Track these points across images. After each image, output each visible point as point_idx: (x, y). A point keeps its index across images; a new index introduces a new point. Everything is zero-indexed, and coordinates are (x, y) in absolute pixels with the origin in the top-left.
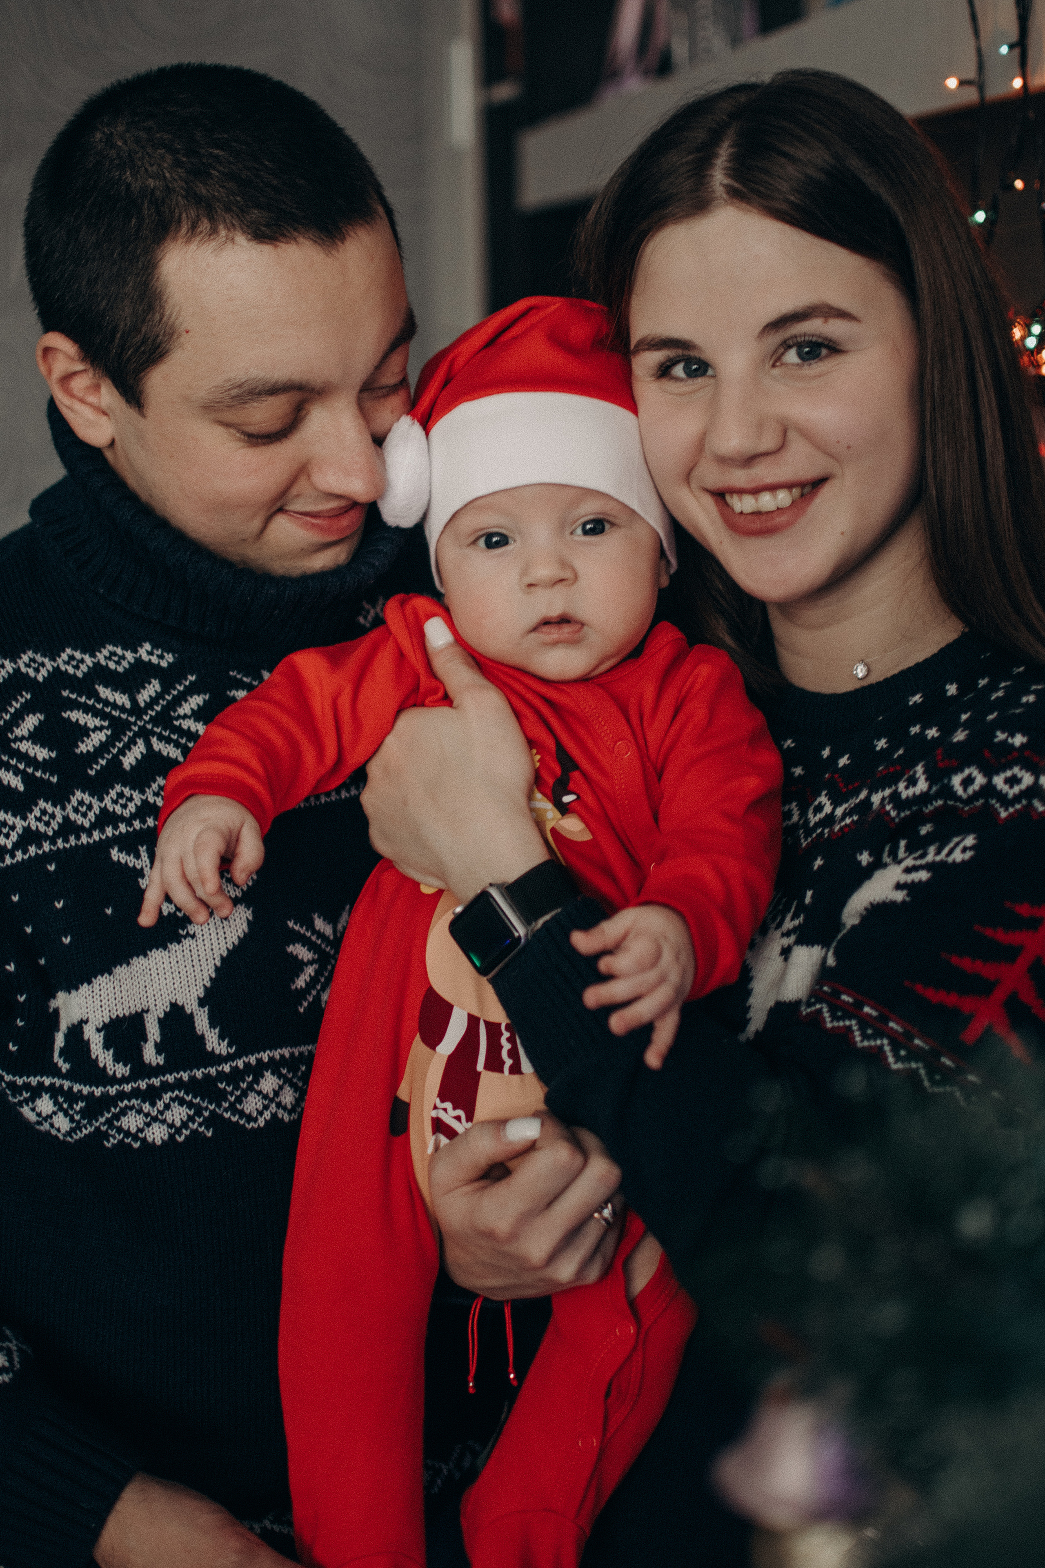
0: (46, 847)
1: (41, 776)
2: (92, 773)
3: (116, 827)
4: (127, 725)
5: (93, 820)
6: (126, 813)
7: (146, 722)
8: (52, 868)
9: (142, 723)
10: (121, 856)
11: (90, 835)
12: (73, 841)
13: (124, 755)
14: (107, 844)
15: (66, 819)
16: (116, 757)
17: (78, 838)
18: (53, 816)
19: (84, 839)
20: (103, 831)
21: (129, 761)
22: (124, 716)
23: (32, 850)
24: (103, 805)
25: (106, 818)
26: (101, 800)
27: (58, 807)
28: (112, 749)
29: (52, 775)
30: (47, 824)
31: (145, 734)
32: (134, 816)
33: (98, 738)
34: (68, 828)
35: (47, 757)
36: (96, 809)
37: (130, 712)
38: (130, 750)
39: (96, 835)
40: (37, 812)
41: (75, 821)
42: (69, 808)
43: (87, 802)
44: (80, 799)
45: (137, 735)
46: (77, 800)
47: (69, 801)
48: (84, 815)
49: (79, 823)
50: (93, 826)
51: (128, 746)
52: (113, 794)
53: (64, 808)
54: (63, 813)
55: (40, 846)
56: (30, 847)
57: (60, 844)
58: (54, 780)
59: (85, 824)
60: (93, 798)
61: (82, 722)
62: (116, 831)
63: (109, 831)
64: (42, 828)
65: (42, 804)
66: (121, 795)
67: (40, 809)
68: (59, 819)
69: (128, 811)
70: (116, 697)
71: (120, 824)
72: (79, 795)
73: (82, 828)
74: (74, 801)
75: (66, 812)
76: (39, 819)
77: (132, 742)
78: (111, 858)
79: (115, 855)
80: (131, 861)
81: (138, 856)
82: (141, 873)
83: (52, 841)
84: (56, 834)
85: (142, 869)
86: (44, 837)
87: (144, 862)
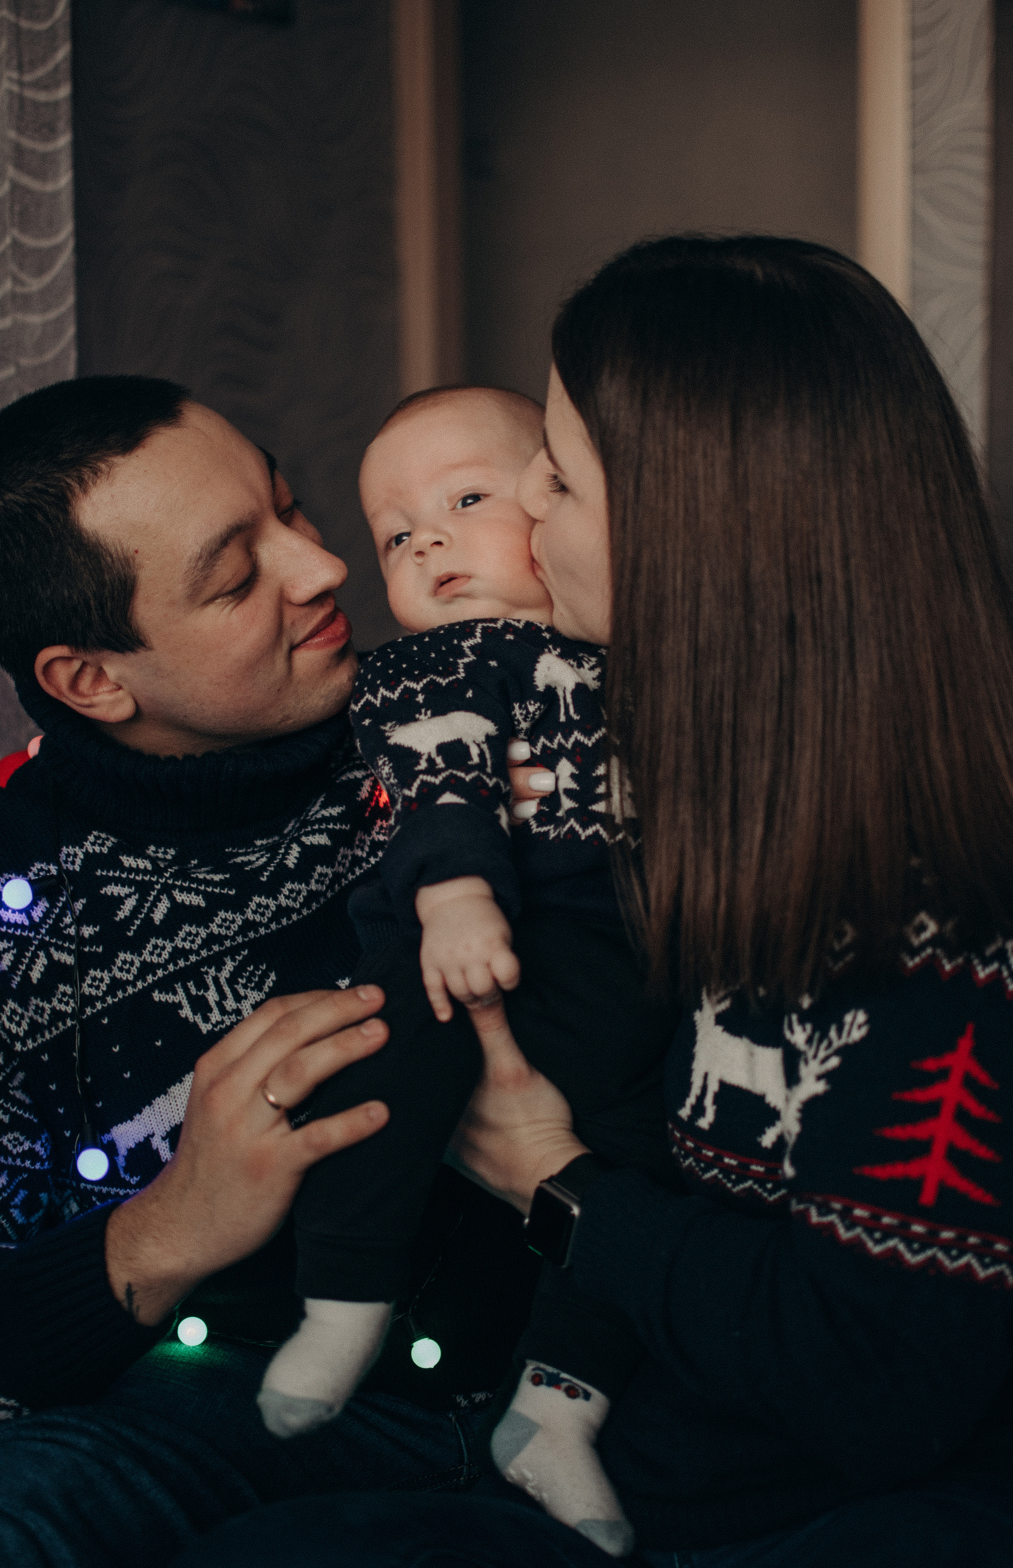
0: (99, 1006)
1: (89, 950)
2: (130, 934)
3: (154, 974)
4: (150, 885)
5: (136, 973)
6: (161, 960)
7: (167, 878)
8: (105, 1021)
9: (164, 880)
10: (161, 996)
11: (135, 986)
12: (120, 994)
13: (153, 912)
14: (149, 989)
15: (113, 979)
16: (147, 915)
17: (125, 991)
18: (102, 980)
19: (130, 990)
20: (145, 980)
21: (158, 916)
22: (147, 878)
23: (89, 1011)
24: (142, 959)
25: (147, 968)
26: (140, 955)
27: (106, 972)
28: (142, 910)
29: (98, 947)
30: (98, 988)
31: (167, 890)
32: (167, 962)
33: (130, 903)
34: (116, 985)
35: (92, 933)
36: (137, 964)
37: (152, 873)
38: (156, 907)
39: (140, 985)
40: (89, 981)
41: (121, 978)
42: (115, 969)
43: (129, 960)
44: (123, 959)
45: (160, 892)
46: (121, 960)
47: (114, 964)
48: (128, 971)
49: (125, 978)
50: (137, 978)
51: (154, 905)
52: (149, 947)
53: (110, 971)
54: (110, 975)
55: (93, 1007)
56: (86, 1009)
57: (109, 1000)
58: (100, 950)
59: (129, 978)
60: (134, 955)
61: (116, 894)
62: (155, 977)
63: (150, 979)
64: (94, 992)
65: (92, 972)
66: (156, 947)
67: (91, 978)
68: (107, 980)
69: (162, 958)
70: (139, 863)
71: (157, 971)
72: (122, 956)
73: (128, 982)
74: (119, 963)
75: (113, 973)
76: (90, 986)
77: (157, 899)
78: (153, 999)
79: (157, 996)
80: (170, 998)
81: (175, 993)
82: (180, 1006)
83: (103, 1000)
84: (106, 994)
85: (180, 1002)
86: (97, 998)
87: (180, 996)
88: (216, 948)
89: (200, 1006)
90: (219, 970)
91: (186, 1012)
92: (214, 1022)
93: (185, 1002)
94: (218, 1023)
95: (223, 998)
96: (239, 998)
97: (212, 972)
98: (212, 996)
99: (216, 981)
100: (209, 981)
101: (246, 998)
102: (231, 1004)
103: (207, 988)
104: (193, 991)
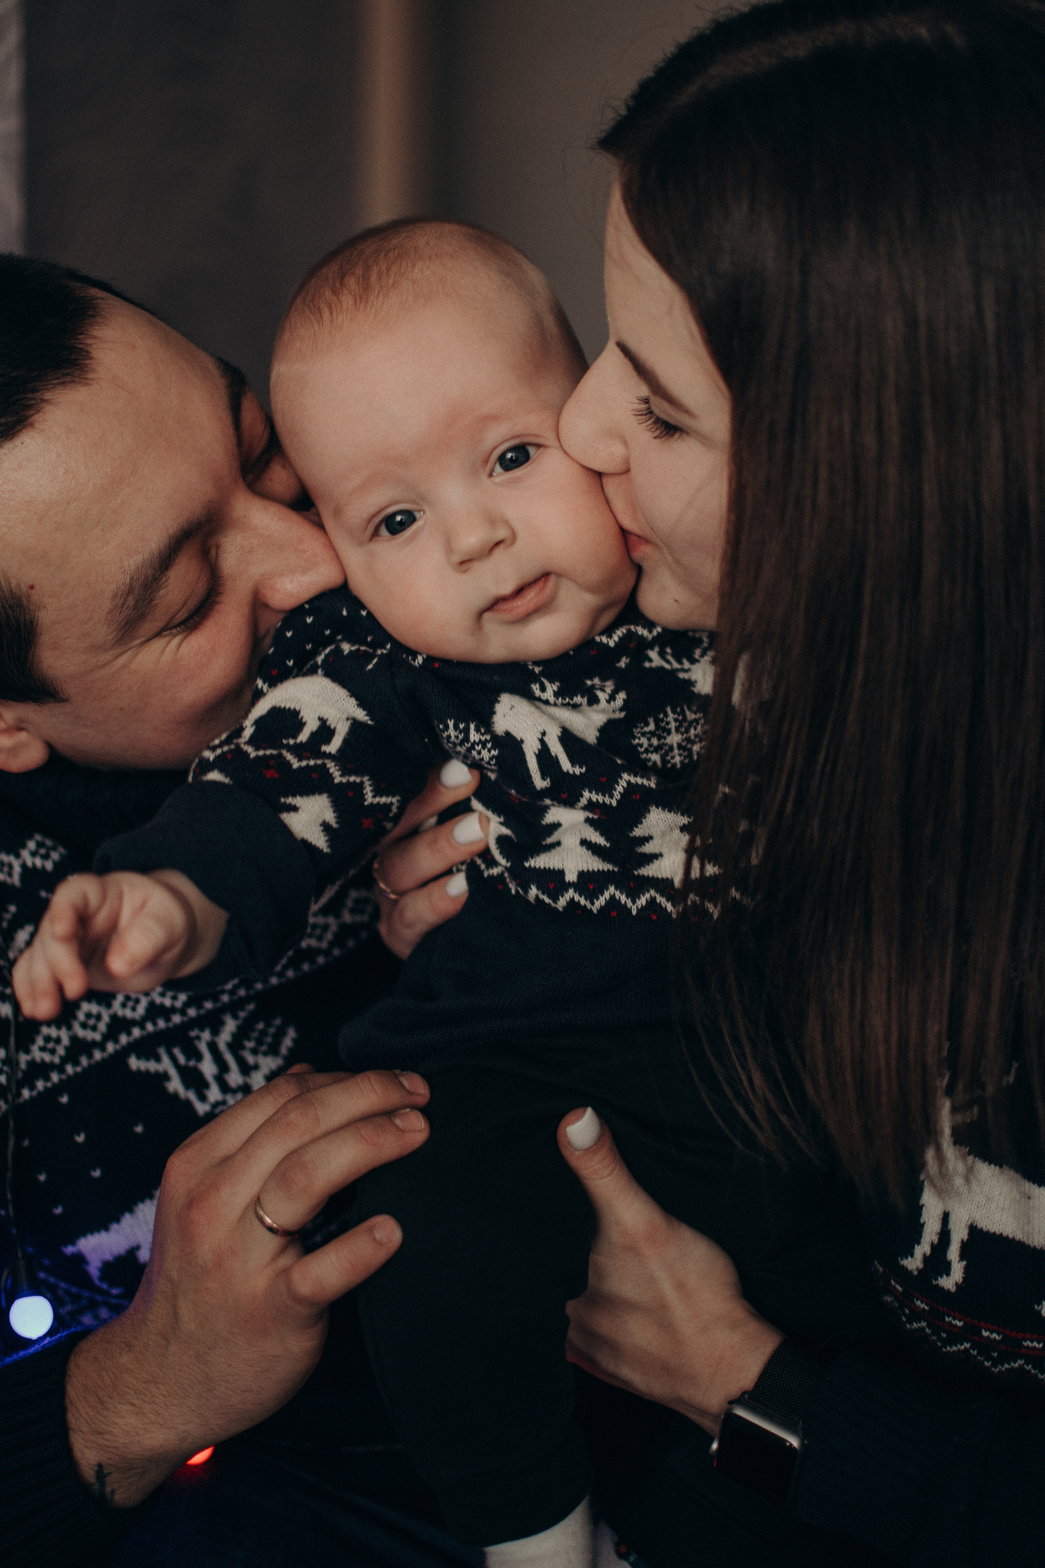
0: (55, 1077)
3: (129, 1033)
5: (104, 1031)
6: (137, 1016)
8: (65, 1100)
10: (140, 1063)
11: (103, 1049)
12: (84, 1061)
14: (122, 1055)
15: (75, 1039)
17: (90, 1056)
18: (58, 1040)
19: (98, 1055)
20: (116, 1042)
23: (40, 1085)
24: (112, 1013)
25: (119, 1025)
26: (109, 1007)
27: (64, 1030)
30: (53, 1052)
32: (145, 1019)
34: (77, 1048)
36: (106, 1018)
39: (110, 1047)
40: (40, 1042)
41: (85, 1038)
42: (76, 1026)
43: (95, 1014)
44: (86, 1013)
46: (84, 1015)
47: (75, 1020)
48: (94, 1029)
49: (90, 1039)
50: (106, 1038)
52: (121, 999)
53: (70, 1029)
54: (69, 1033)
55: (47, 1078)
56: (37, 1082)
57: (70, 1069)
59: (96, 1038)
60: (101, 1008)
62: (130, 1037)
63: (123, 1039)
64: (47, 1057)
65: (45, 1031)
66: (128, 999)
67: (44, 1037)
68: (66, 1040)
69: (138, 1014)
71: (133, 1030)
72: (85, 1009)
73: (94, 1044)
74: (80, 1018)
75: (73, 1031)
76: (43, 1049)
79: (134, 1063)
80: (152, 1066)
81: (158, 1059)
82: (166, 1077)
83: (61, 1069)
84: (64, 1060)
85: (165, 1069)
86: (51, 1067)
87: (166, 1065)
88: (209, 1005)
89: (193, 1078)
90: (216, 1032)
91: (174, 1084)
92: (213, 1099)
93: (173, 1072)
94: (219, 1100)
95: (223, 1068)
96: (246, 1069)
97: (206, 1035)
98: (208, 1068)
99: (213, 1047)
100: (203, 1047)
101: (256, 1067)
102: (235, 1078)
103: (199, 1057)
104: (182, 1059)
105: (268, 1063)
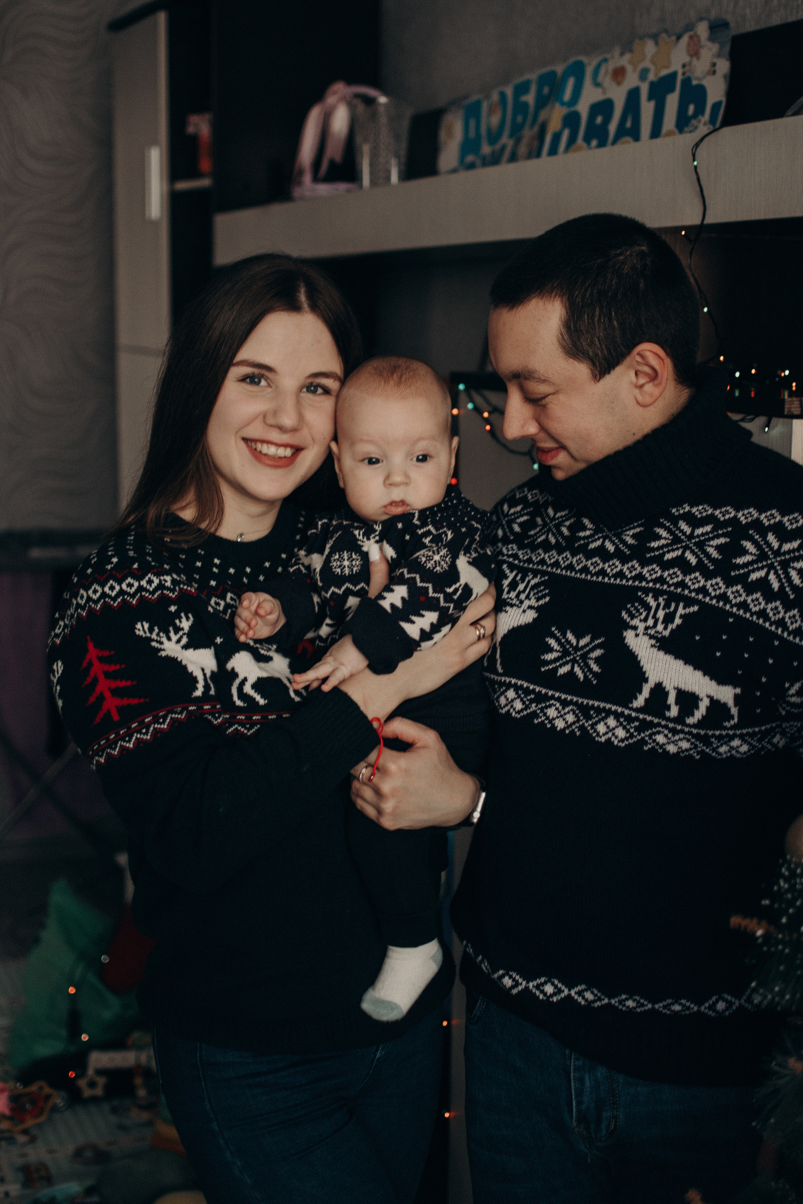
85: (509, 576)
87: (511, 576)
89: (513, 585)
91: (506, 583)
92: (510, 596)
93: (510, 579)
94: (511, 598)
95: (524, 591)
96: (528, 597)
97: (531, 577)
98: (521, 587)
99: (529, 582)
100: (527, 579)
101: (530, 599)
102: (523, 596)
103: (523, 582)
104: (518, 578)
105: (533, 602)
